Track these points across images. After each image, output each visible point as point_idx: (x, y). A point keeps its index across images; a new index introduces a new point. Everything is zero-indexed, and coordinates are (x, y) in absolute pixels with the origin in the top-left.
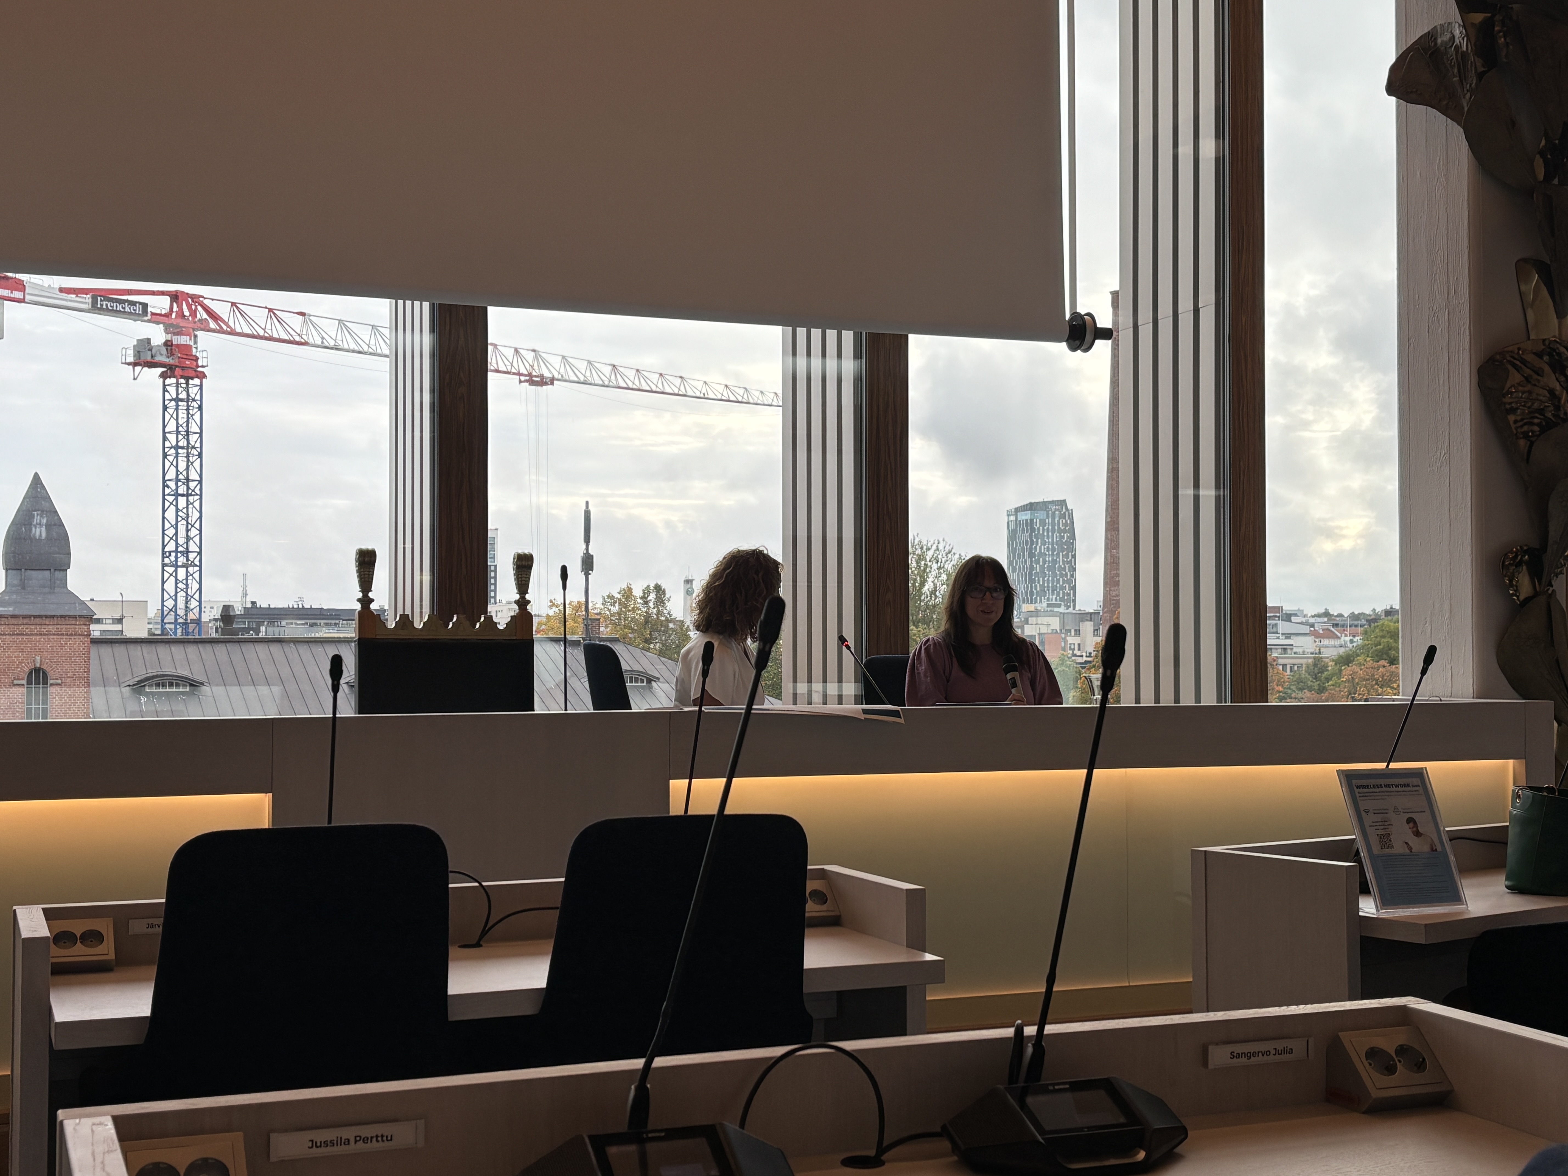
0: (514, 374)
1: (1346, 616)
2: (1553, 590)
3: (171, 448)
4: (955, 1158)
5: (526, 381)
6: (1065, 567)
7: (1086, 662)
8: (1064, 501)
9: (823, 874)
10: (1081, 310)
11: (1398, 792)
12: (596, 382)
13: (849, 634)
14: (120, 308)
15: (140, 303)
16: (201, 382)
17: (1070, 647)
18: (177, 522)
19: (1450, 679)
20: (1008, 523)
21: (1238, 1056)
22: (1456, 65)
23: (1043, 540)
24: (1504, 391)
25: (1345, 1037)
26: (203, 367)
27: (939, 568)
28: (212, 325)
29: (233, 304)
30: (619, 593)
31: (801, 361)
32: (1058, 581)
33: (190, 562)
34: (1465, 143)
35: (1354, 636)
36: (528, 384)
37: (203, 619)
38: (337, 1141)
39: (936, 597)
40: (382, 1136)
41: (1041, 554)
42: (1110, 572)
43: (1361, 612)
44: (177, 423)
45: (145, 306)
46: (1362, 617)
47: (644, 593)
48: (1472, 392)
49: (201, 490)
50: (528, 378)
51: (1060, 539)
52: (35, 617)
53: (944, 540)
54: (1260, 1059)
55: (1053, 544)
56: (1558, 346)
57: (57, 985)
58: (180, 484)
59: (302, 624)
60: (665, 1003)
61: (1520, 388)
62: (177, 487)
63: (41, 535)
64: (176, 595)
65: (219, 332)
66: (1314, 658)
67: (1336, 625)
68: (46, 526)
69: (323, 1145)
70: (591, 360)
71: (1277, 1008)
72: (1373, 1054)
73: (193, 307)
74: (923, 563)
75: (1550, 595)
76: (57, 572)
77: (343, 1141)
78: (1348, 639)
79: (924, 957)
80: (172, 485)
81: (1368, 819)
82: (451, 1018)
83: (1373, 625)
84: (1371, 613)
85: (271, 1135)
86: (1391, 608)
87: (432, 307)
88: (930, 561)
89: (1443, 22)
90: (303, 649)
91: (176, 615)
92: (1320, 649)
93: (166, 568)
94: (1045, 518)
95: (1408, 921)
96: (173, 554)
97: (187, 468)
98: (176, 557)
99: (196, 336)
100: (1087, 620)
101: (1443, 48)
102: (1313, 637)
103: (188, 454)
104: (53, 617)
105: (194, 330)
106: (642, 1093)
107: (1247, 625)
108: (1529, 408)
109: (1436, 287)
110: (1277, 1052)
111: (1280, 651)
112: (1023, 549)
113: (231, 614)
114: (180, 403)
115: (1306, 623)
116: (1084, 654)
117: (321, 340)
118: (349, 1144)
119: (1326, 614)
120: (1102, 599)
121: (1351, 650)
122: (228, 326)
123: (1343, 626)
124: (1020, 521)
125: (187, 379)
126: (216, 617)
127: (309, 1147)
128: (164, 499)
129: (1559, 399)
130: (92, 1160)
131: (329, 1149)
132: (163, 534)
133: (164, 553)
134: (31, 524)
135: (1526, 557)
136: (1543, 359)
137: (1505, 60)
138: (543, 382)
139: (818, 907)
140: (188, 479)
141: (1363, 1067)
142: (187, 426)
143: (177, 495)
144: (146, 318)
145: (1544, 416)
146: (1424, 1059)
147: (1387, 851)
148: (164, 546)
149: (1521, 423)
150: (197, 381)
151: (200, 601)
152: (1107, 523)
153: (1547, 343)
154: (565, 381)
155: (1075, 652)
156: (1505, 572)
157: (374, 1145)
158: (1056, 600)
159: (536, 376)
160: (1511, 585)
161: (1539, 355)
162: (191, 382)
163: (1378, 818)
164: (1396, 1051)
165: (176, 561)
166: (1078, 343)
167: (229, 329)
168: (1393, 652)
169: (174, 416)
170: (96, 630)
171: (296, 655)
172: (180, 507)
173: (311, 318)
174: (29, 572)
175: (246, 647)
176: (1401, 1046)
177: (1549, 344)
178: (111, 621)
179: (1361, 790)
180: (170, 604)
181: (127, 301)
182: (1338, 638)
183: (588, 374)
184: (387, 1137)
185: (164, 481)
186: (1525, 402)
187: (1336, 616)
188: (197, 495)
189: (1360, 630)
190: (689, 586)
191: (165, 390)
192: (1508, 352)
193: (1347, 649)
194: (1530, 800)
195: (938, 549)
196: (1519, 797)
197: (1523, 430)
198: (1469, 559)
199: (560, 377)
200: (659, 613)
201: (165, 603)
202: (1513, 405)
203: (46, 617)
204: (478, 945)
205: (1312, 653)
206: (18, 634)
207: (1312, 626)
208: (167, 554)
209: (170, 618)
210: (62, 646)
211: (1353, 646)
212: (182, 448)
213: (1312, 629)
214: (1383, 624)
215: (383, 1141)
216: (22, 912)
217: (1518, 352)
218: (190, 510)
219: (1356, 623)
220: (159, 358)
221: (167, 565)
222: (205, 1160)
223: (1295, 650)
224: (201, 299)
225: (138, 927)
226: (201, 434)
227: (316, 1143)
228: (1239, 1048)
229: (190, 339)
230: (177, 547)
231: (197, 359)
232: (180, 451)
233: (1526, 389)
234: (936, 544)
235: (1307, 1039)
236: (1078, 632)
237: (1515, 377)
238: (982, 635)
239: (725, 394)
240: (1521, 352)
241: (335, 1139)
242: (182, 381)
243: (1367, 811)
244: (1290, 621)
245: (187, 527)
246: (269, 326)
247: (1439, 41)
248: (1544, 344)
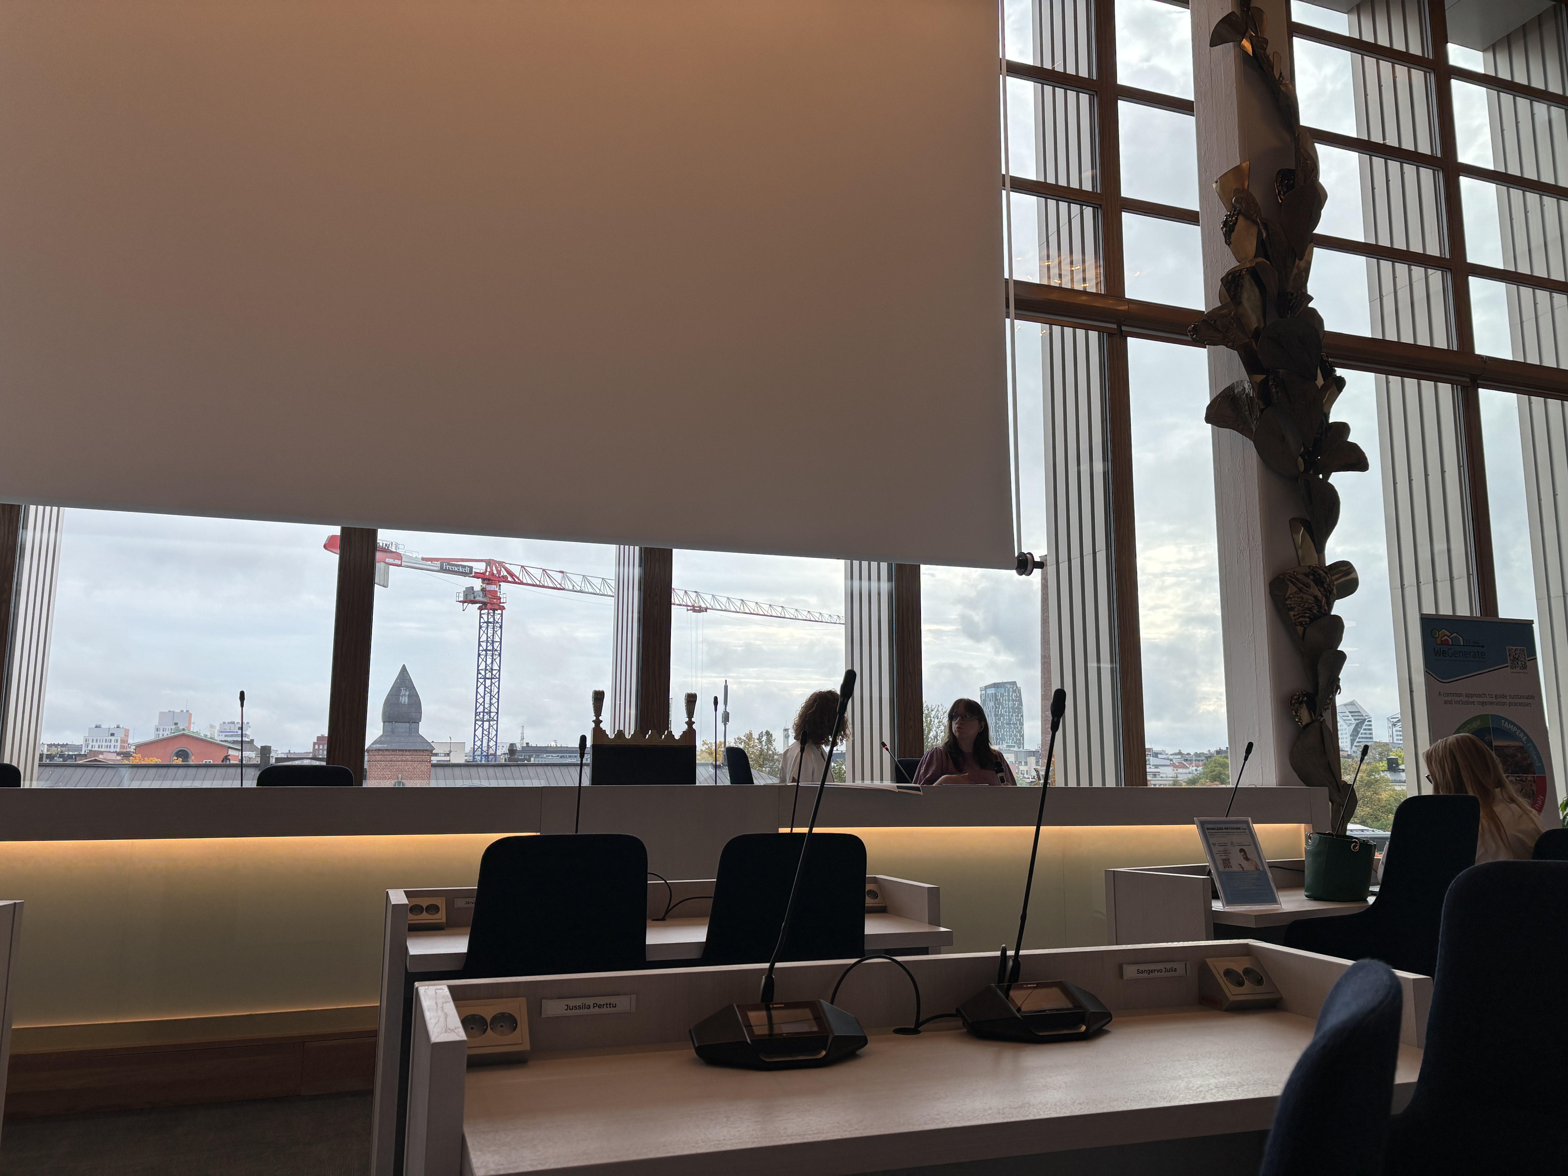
0: (684, 606)
1: (1192, 754)
2: (1324, 719)
3: (483, 651)
4: (965, 1030)
5: (691, 610)
6: (1017, 723)
7: (1032, 782)
8: (1015, 682)
9: (875, 880)
10: (1025, 550)
11: (1233, 833)
12: (732, 610)
13: (887, 740)
14: (456, 569)
15: (468, 567)
16: (502, 612)
17: (1021, 773)
18: (485, 694)
19: (1261, 775)
20: (981, 695)
21: (1142, 972)
22: (1247, 405)
23: (1002, 706)
24: (1286, 597)
25: (1209, 961)
26: (503, 603)
27: (939, 722)
28: (510, 579)
29: (522, 567)
30: (744, 736)
31: (856, 583)
32: (1013, 731)
33: (491, 719)
34: (1255, 450)
35: (1198, 767)
36: (692, 611)
37: (497, 754)
38: (583, 1006)
39: (937, 740)
40: (610, 1004)
41: (1002, 715)
42: (1045, 725)
43: (1201, 752)
44: (487, 636)
45: (471, 568)
46: (1202, 755)
47: (759, 736)
48: (1266, 597)
49: (499, 675)
50: (692, 608)
51: (1013, 706)
52: (400, 750)
53: (942, 705)
54: (1156, 974)
55: (1009, 709)
56: (1318, 570)
57: (411, 936)
58: (487, 672)
59: (556, 756)
60: (783, 924)
61: (1296, 595)
62: (486, 674)
63: (405, 702)
64: (482, 738)
65: (513, 583)
66: (1174, 781)
67: (1186, 760)
68: (409, 696)
69: (574, 1008)
70: (729, 597)
71: (1165, 944)
72: (1228, 973)
73: (499, 569)
74: (929, 719)
75: (1322, 722)
76: (413, 724)
77: (586, 1007)
78: (1194, 768)
79: (940, 929)
80: (483, 672)
81: (1215, 850)
82: (648, 960)
83: (1209, 760)
84: (1208, 753)
85: (543, 1001)
86: (1220, 749)
87: (641, 549)
88: (933, 718)
89: (1238, 380)
90: (556, 770)
91: (482, 750)
92: (1177, 775)
93: (477, 722)
94: (1003, 692)
95: (1244, 913)
96: (482, 714)
97: (492, 663)
98: (484, 716)
99: (500, 585)
100: (1032, 756)
101: (1238, 396)
102: (1172, 767)
103: (493, 654)
104: (409, 750)
105: (499, 582)
106: (769, 980)
107: (1133, 742)
108: (1302, 607)
109: (1241, 536)
110: (1167, 970)
111: (1151, 776)
112: (990, 711)
113: (515, 749)
114: (489, 624)
115: (1168, 759)
116: (1030, 777)
117: (572, 587)
118: (589, 1008)
119: (1180, 753)
120: (1040, 743)
121: (1196, 776)
122: (519, 579)
123: (1191, 760)
124: (988, 694)
125: (494, 610)
126: (505, 752)
127: (565, 1010)
128: (477, 681)
129: (1321, 602)
130: (436, 1006)
131: (577, 1011)
132: (477, 701)
133: (476, 713)
134: (400, 695)
135: (1305, 698)
136: (1309, 578)
137: (1276, 401)
138: (701, 610)
139: (872, 901)
140: (492, 669)
141: (1222, 981)
142: (493, 638)
143: (485, 678)
144: (471, 575)
145: (1312, 612)
146: (1262, 977)
147: (1227, 869)
148: (476, 709)
149: (1298, 616)
150: (499, 612)
151: (496, 742)
152: (1042, 695)
153: (1311, 568)
154: (714, 609)
155: (1025, 776)
156: (1292, 707)
157: (605, 1010)
158: (1012, 743)
159: (697, 607)
160: (1297, 716)
161: (1307, 575)
162: (496, 612)
163: (1222, 848)
164: (1243, 972)
165: (483, 718)
166: (1023, 570)
167: (519, 581)
168: (1223, 776)
169: (486, 632)
170: (434, 760)
171: (552, 774)
172: (487, 686)
173: (567, 574)
174: (397, 724)
175: (522, 768)
176: (1246, 968)
177: (1313, 568)
178: (443, 755)
179: (1210, 831)
180: (478, 743)
181: (461, 565)
182: (1188, 768)
183: (727, 605)
184: (613, 1004)
185: (478, 670)
186: (1299, 603)
187: (1186, 755)
188: (497, 678)
189: (1201, 763)
190: (786, 733)
191: (481, 617)
192: (1287, 573)
193: (1194, 775)
194: (1318, 840)
195: (938, 711)
196: (1310, 838)
197: (1299, 620)
198: (1269, 700)
199: (711, 607)
200: (768, 749)
201: (476, 743)
202: (1292, 605)
203: (406, 750)
204: (663, 919)
205: (1172, 777)
206: (389, 761)
207: (1171, 760)
208: (478, 713)
209: (478, 752)
210: (414, 768)
211: (1197, 773)
212: (489, 650)
213: (1172, 762)
214: (1216, 759)
215: (610, 1007)
216: (391, 892)
217: (1294, 574)
218: (493, 687)
219: (1198, 759)
220: (478, 598)
221: (477, 720)
222: (503, 1014)
223: (1161, 775)
224: (504, 564)
225: (460, 903)
226: (501, 642)
227: (570, 1007)
228: (1142, 967)
229: (497, 587)
230: (484, 710)
231: (500, 598)
232: (488, 652)
233: (1299, 596)
234: (937, 707)
235: (1185, 962)
236: (1026, 764)
237: (1292, 589)
238: (967, 747)
239: (808, 616)
240: (1295, 574)
241: (582, 1005)
242: (491, 611)
243: (1214, 845)
244: (1157, 757)
245: (491, 697)
246: (542, 579)
247: (1236, 391)
248: (1310, 569)
